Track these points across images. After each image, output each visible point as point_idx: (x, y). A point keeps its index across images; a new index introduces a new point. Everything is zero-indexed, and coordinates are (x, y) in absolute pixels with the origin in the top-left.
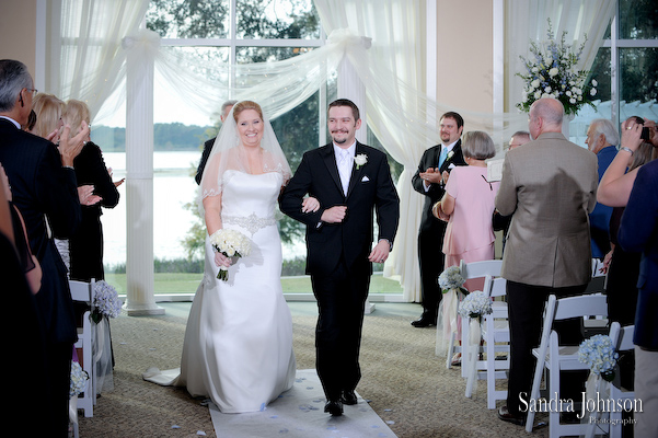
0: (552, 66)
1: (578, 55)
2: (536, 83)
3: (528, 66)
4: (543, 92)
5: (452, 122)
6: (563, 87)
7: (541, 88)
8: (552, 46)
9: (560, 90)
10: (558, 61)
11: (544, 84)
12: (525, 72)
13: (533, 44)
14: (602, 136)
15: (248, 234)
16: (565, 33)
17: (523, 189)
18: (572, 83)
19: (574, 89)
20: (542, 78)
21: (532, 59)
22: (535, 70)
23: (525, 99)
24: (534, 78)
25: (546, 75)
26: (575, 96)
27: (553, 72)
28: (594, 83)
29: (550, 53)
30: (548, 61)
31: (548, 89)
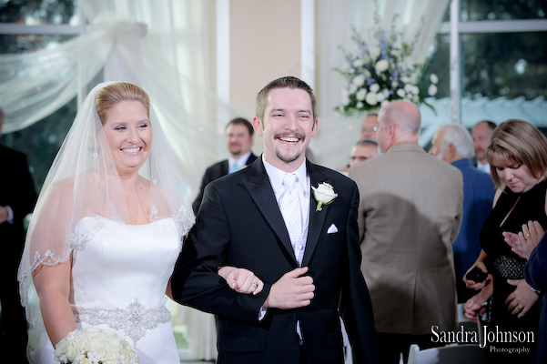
0: (379, 59)
1: (413, 44)
2: (359, 81)
3: (349, 59)
4: (368, 91)
5: (242, 129)
6: (395, 84)
7: (367, 87)
8: (380, 34)
9: (389, 88)
10: (387, 52)
11: (370, 81)
12: (345, 66)
13: (354, 30)
14: (451, 146)
15: (130, 341)
16: (396, 16)
17: (373, 214)
18: (405, 79)
19: (408, 88)
20: (368, 74)
21: (354, 49)
22: (358, 63)
23: (346, 101)
24: (357, 73)
25: (372, 70)
26: (410, 96)
27: (381, 66)
28: (434, 78)
29: (376, 42)
30: (375, 52)
31: (375, 87)
